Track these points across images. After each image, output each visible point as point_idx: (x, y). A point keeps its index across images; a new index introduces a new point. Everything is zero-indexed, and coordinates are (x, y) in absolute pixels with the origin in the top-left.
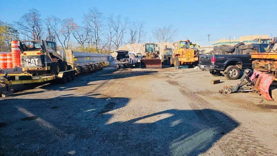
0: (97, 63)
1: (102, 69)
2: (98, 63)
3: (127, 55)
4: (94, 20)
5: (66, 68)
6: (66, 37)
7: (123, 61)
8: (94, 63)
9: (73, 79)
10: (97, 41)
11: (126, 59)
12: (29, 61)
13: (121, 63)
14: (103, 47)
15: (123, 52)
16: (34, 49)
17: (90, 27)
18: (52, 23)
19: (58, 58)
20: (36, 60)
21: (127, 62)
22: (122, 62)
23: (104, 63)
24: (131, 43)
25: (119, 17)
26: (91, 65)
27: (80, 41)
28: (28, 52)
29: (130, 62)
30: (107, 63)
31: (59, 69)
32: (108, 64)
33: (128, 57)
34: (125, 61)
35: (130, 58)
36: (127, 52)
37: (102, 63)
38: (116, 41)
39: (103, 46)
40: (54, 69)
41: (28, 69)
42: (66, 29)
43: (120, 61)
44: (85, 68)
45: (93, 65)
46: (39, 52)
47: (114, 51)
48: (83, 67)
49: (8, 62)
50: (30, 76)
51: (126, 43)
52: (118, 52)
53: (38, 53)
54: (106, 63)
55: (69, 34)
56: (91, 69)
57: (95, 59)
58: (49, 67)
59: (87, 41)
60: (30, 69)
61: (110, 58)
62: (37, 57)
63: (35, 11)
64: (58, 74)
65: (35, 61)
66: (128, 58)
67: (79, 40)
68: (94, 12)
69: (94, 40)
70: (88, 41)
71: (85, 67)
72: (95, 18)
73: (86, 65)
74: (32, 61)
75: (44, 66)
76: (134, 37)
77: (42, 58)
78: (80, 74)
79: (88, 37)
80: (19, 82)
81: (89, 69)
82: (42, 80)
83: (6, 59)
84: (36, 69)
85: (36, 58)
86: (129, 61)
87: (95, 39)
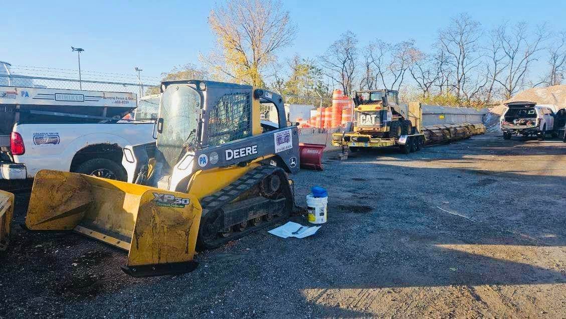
0: (460, 127)
1: (468, 138)
2: (463, 125)
3: (532, 112)
4: (458, 39)
5: (410, 130)
6: (397, 76)
7: (521, 124)
8: (453, 126)
9: (418, 150)
10: (459, 82)
11: (528, 119)
12: (364, 118)
13: (515, 127)
14: (473, 94)
15: (523, 106)
16: (370, 102)
17: (447, 54)
18: (376, 52)
19: (400, 115)
20: (374, 116)
21: (529, 126)
22: (517, 125)
23: (474, 127)
24: (551, 84)
25: (522, 25)
26: (448, 129)
27: (422, 84)
28: (363, 105)
29: (538, 126)
30: (480, 127)
31: (400, 132)
32: (482, 130)
33: (535, 116)
34: (525, 124)
35: (538, 117)
36: (532, 105)
37: (469, 127)
38: (508, 81)
39: (472, 91)
40: (394, 131)
41: (361, 129)
42: (398, 62)
43: (513, 123)
44: (437, 133)
45: (452, 130)
46: (379, 105)
47: (501, 102)
48: (434, 131)
49: (326, 119)
50: (368, 138)
51: (535, 83)
52: (510, 106)
53: (377, 108)
54: (477, 126)
55: (403, 71)
56: (448, 136)
57: (453, 119)
58: (389, 128)
59: (438, 82)
60: (364, 129)
61: (489, 118)
62: (375, 113)
63: (350, 35)
64: (398, 138)
65: (371, 118)
66: (532, 119)
67: (420, 80)
68: (460, 22)
69: (453, 80)
70: (441, 82)
71: (438, 131)
72: (462, 34)
73: (440, 129)
74: (367, 119)
75: (382, 126)
76: (560, 68)
77: (381, 115)
78: (429, 143)
79: (440, 73)
80: (356, 145)
81: (444, 135)
82: (381, 145)
83: (324, 116)
84: (372, 129)
85: (373, 114)
86: (536, 125)
87: (457, 78)
